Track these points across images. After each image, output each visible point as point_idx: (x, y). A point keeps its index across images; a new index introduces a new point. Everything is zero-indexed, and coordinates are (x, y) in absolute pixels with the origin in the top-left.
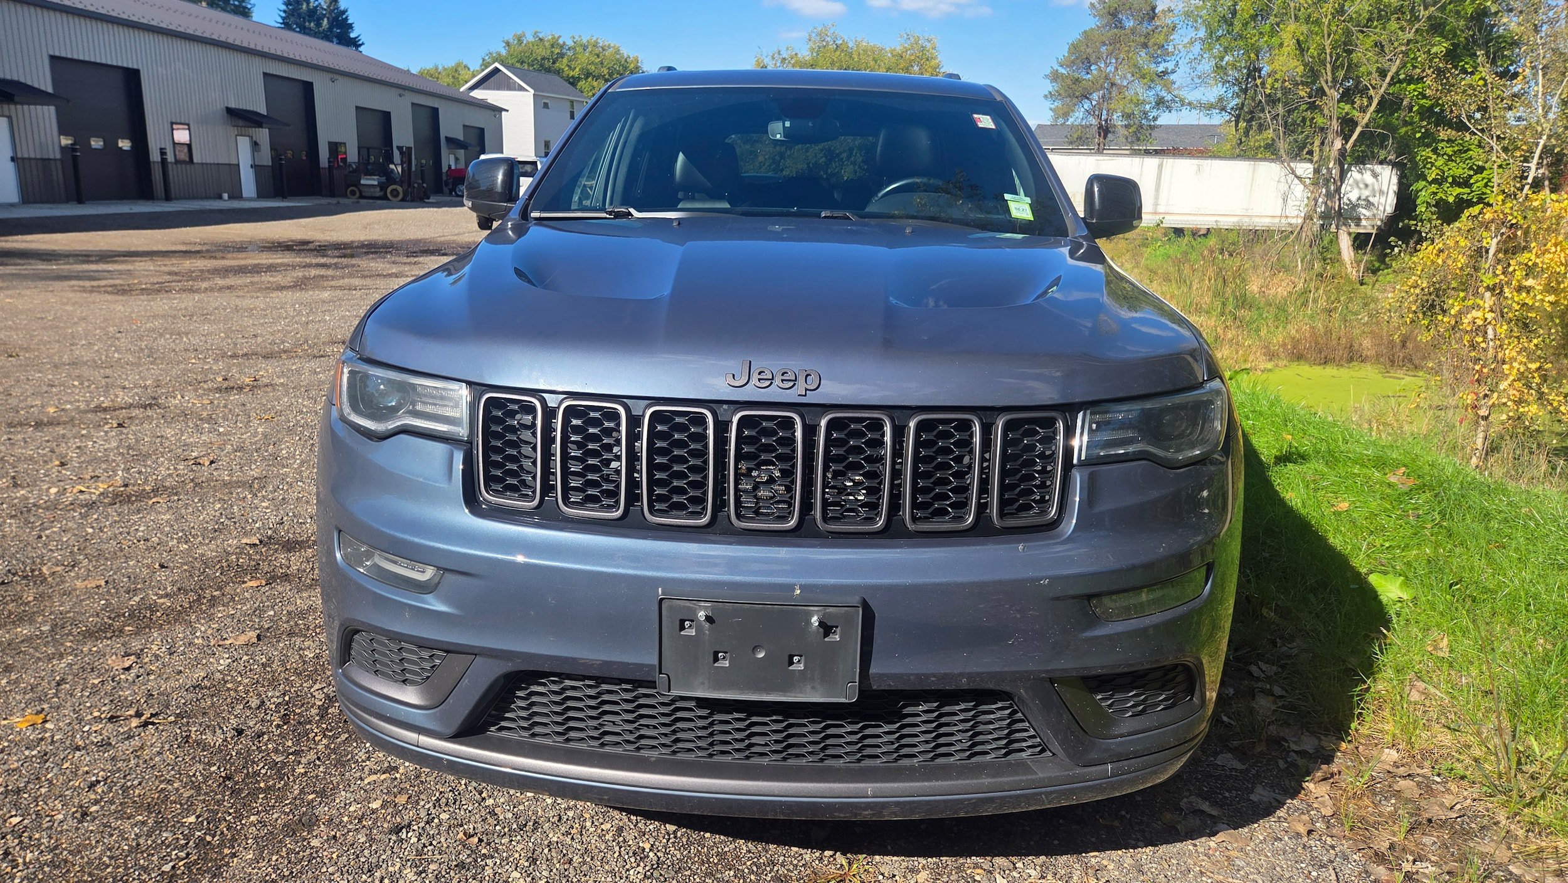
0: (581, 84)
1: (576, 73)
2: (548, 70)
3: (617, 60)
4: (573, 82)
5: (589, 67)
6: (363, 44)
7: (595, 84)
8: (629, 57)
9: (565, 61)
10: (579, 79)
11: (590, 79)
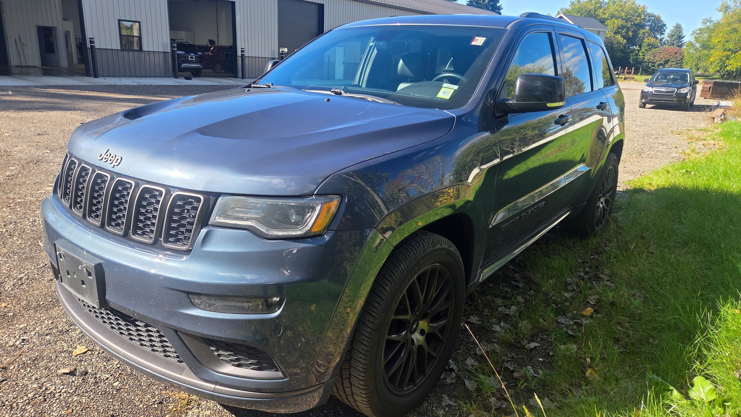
0: (608, 22)
1: (606, 16)
2: (591, 16)
3: (633, 8)
4: (603, 21)
5: (614, 13)
6: (502, 8)
7: (616, 21)
8: (640, 6)
9: (601, 10)
10: (607, 19)
11: (613, 19)
